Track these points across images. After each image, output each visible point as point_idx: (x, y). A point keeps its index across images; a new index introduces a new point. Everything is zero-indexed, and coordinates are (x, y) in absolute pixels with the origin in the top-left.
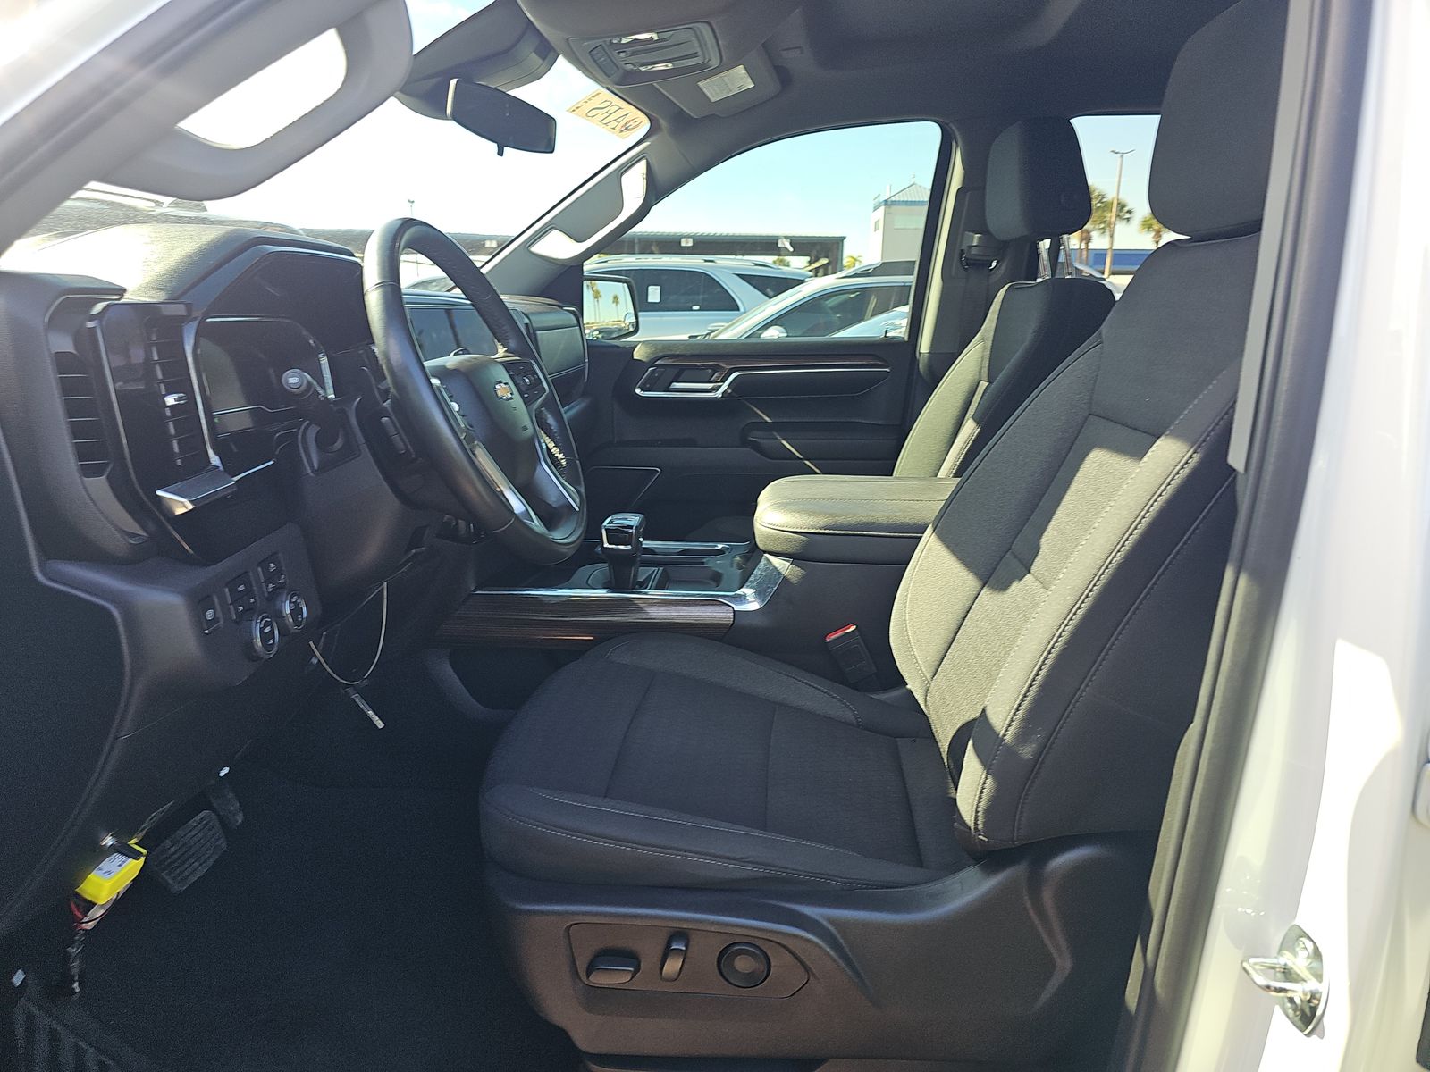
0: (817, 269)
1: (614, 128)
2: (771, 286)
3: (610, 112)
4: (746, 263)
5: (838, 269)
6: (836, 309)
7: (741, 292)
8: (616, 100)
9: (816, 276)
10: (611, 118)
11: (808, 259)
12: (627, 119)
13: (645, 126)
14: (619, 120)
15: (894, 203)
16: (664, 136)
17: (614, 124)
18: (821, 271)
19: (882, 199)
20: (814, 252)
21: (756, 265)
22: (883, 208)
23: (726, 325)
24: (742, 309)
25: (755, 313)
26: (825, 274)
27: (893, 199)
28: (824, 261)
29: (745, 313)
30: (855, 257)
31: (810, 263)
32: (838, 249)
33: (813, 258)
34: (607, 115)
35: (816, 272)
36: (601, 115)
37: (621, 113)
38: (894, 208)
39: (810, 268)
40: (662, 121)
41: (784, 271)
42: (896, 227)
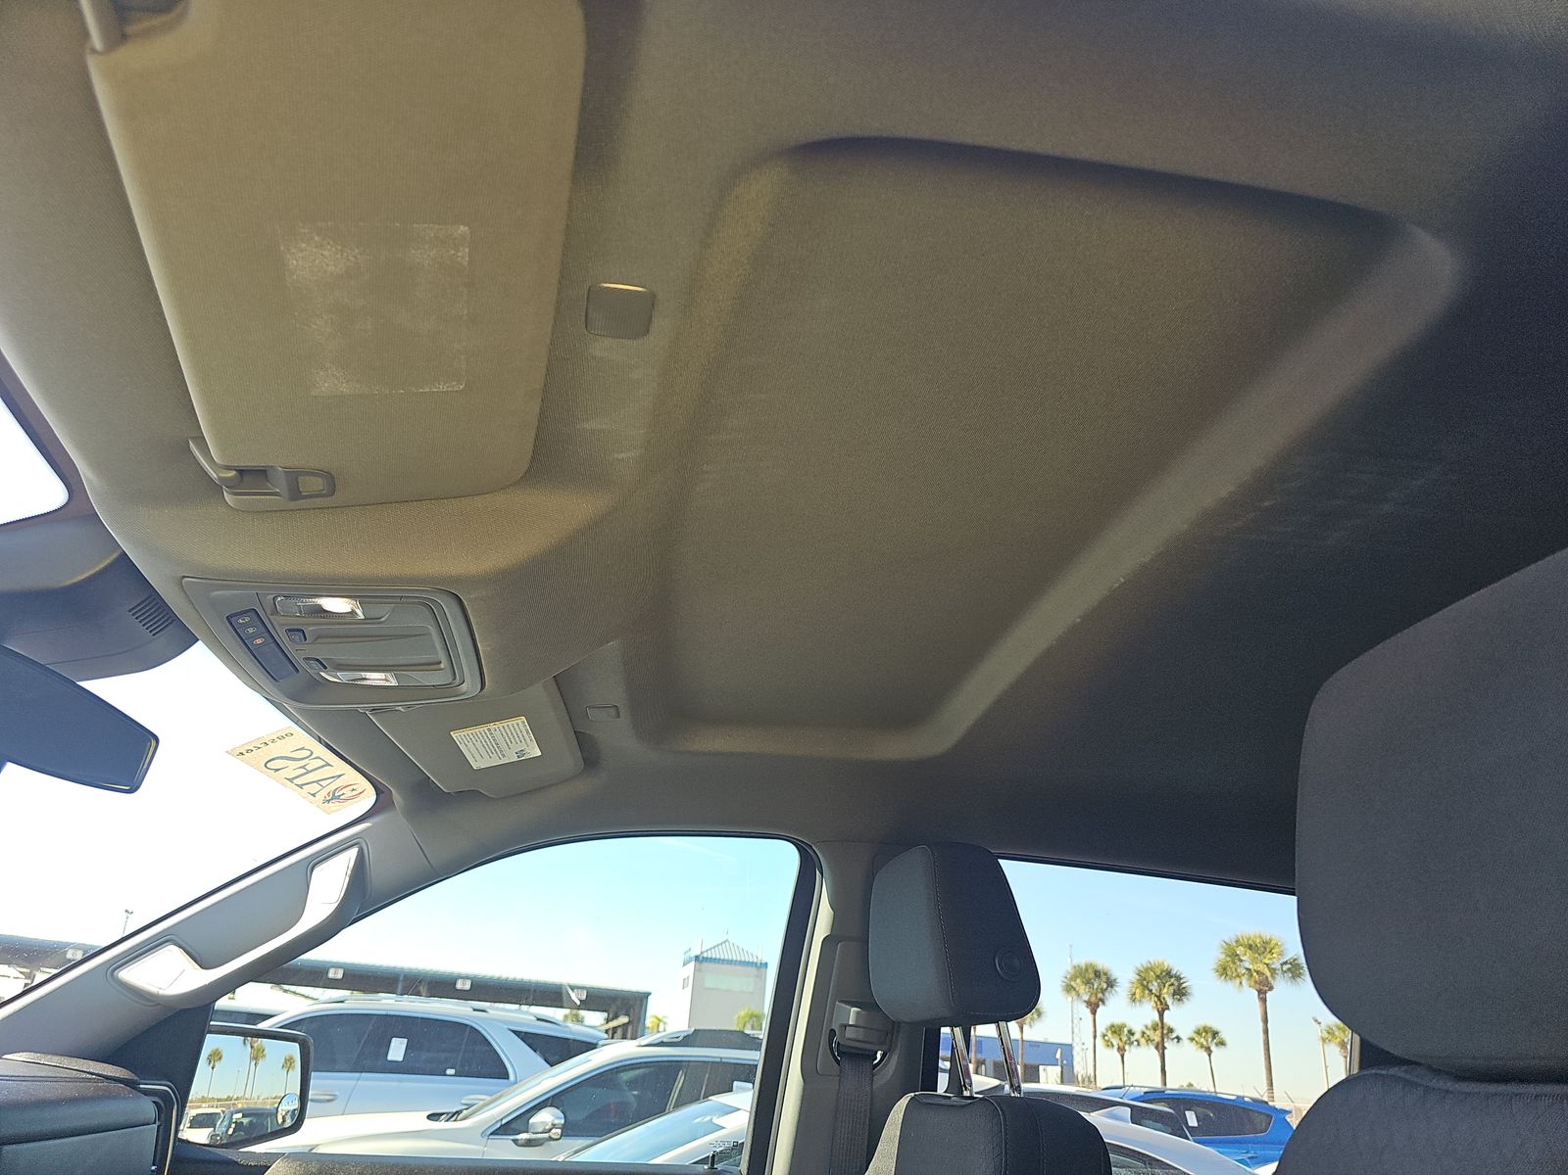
0: (615, 1029)
1: (314, 795)
2: (556, 1049)
3: (309, 768)
4: (528, 1016)
5: (639, 1034)
6: (632, 1084)
7: (514, 1053)
8: (321, 751)
9: (612, 1038)
10: (310, 777)
11: (606, 1014)
12: (339, 783)
13: (369, 799)
14: (323, 783)
15: (706, 959)
16: (395, 819)
17: (315, 788)
18: (619, 1032)
19: (693, 954)
20: (613, 1009)
21: (538, 1019)
22: (693, 963)
23: (488, 1098)
24: (512, 1077)
25: (528, 1086)
26: (624, 1037)
27: (705, 955)
28: (623, 1020)
29: (516, 1083)
30: (660, 1017)
31: (608, 1021)
32: (641, 1005)
33: (611, 1016)
34: (303, 771)
35: (612, 1033)
36: (292, 767)
37: (327, 772)
38: (705, 965)
39: (607, 1027)
40: (396, 796)
41: (574, 1030)
42: (707, 985)
